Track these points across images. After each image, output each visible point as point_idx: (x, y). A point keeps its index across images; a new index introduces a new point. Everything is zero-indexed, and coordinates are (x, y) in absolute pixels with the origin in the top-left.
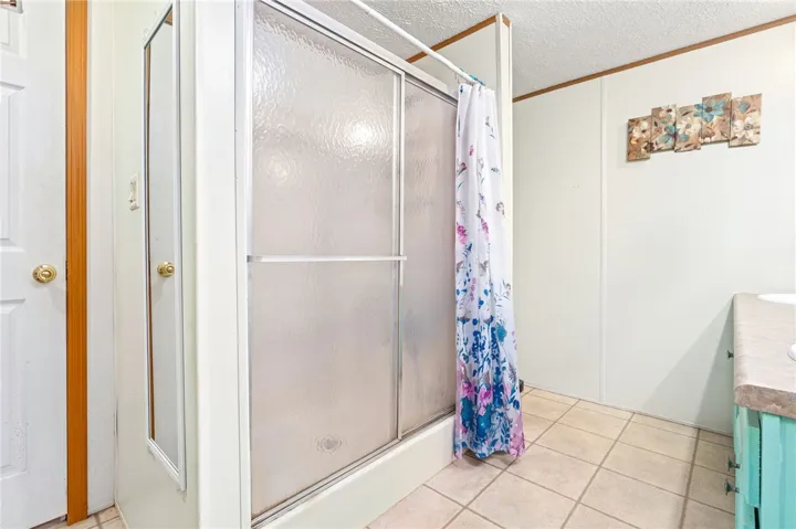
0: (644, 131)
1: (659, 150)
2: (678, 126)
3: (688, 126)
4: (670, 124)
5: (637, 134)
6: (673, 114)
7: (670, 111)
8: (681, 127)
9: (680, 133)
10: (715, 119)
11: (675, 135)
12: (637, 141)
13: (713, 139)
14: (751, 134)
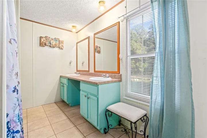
0: (44, 40)
1: (47, 45)
2: (51, 42)
3: (53, 42)
4: (50, 41)
5: (42, 40)
6: (50, 39)
7: (49, 38)
8: (52, 42)
9: (51, 43)
10: (57, 43)
11: (50, 43)
12: (42, 42)
13: (57, 46)
14: (62, 47)
